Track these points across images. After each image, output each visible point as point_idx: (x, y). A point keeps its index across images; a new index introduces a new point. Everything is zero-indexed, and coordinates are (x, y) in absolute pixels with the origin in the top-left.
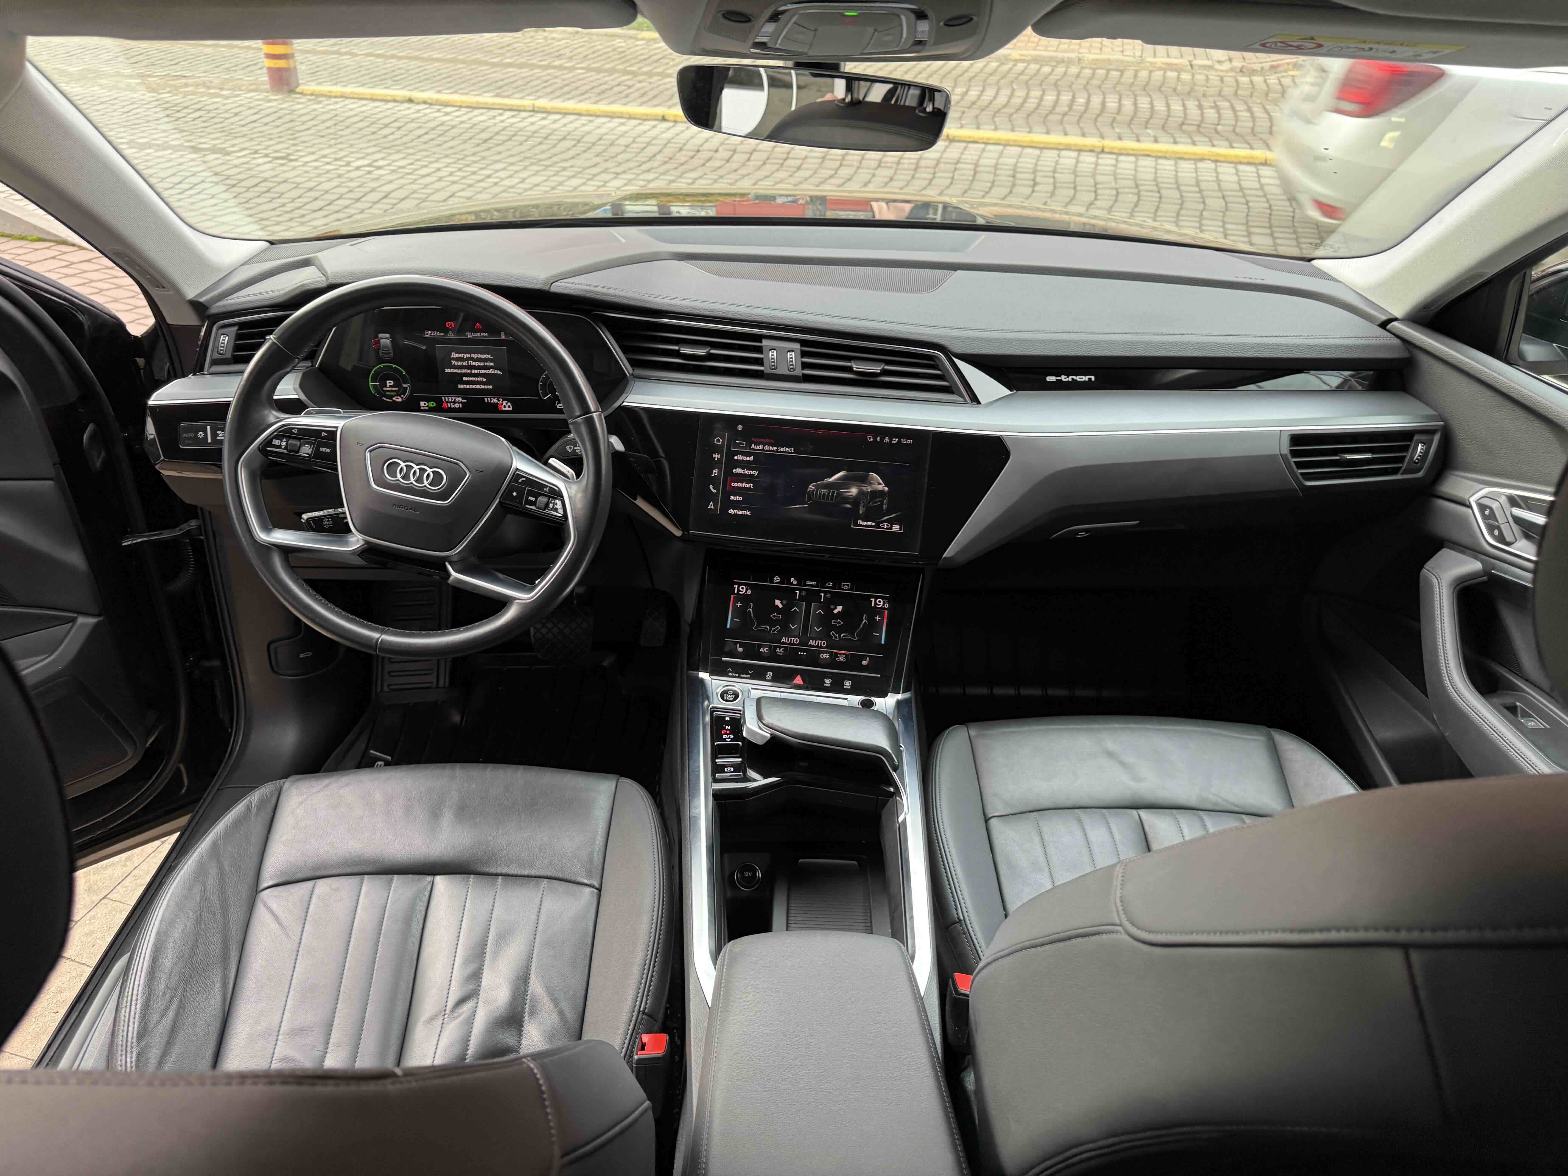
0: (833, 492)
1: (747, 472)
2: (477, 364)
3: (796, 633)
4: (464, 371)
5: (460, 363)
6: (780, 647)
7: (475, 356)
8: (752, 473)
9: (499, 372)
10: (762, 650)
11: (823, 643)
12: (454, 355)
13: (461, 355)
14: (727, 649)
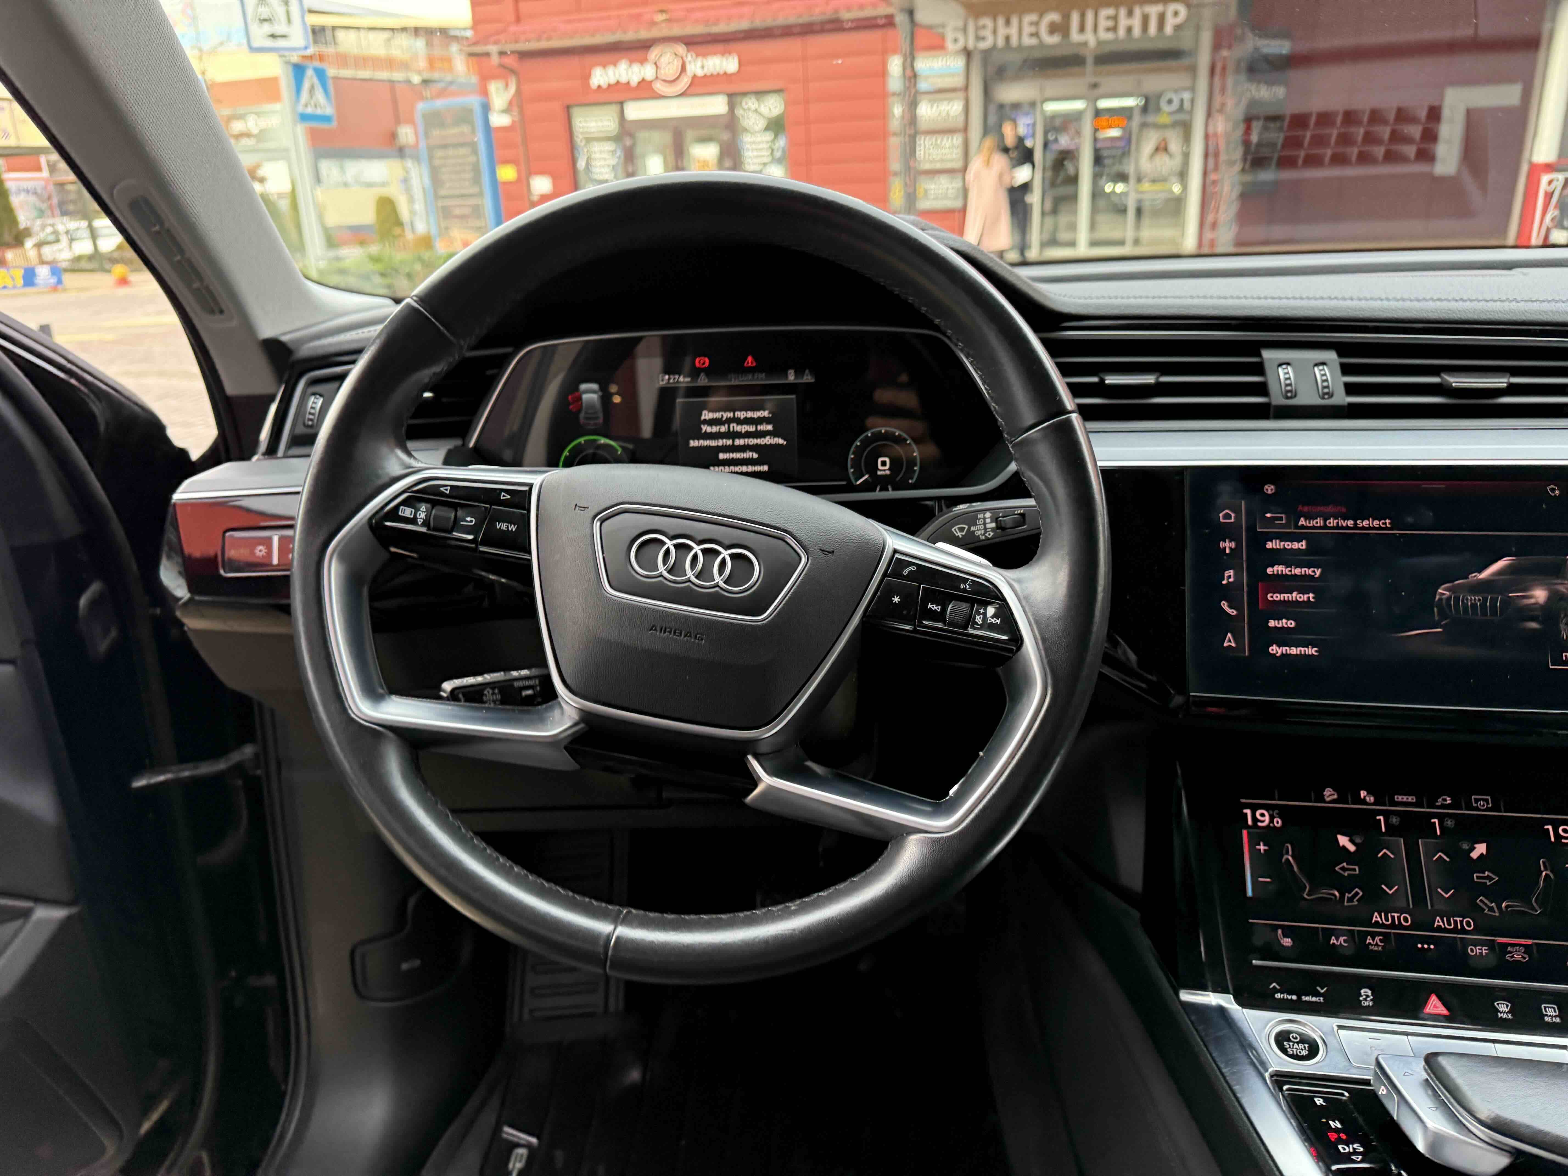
0: (1494, 601)
1: (1297, 571)
2: (744, 428)
3: (1402, 903)
4: (721, 442)
5: (715, 429)
6: (1373, 935)
7: (741, 415)
8: (1309, 571)
9: (781, 441)
10: (1333, 940)
11: (1468, 923)
12: (706, 415)
13: (717, 415)
14: (1258, 941)
